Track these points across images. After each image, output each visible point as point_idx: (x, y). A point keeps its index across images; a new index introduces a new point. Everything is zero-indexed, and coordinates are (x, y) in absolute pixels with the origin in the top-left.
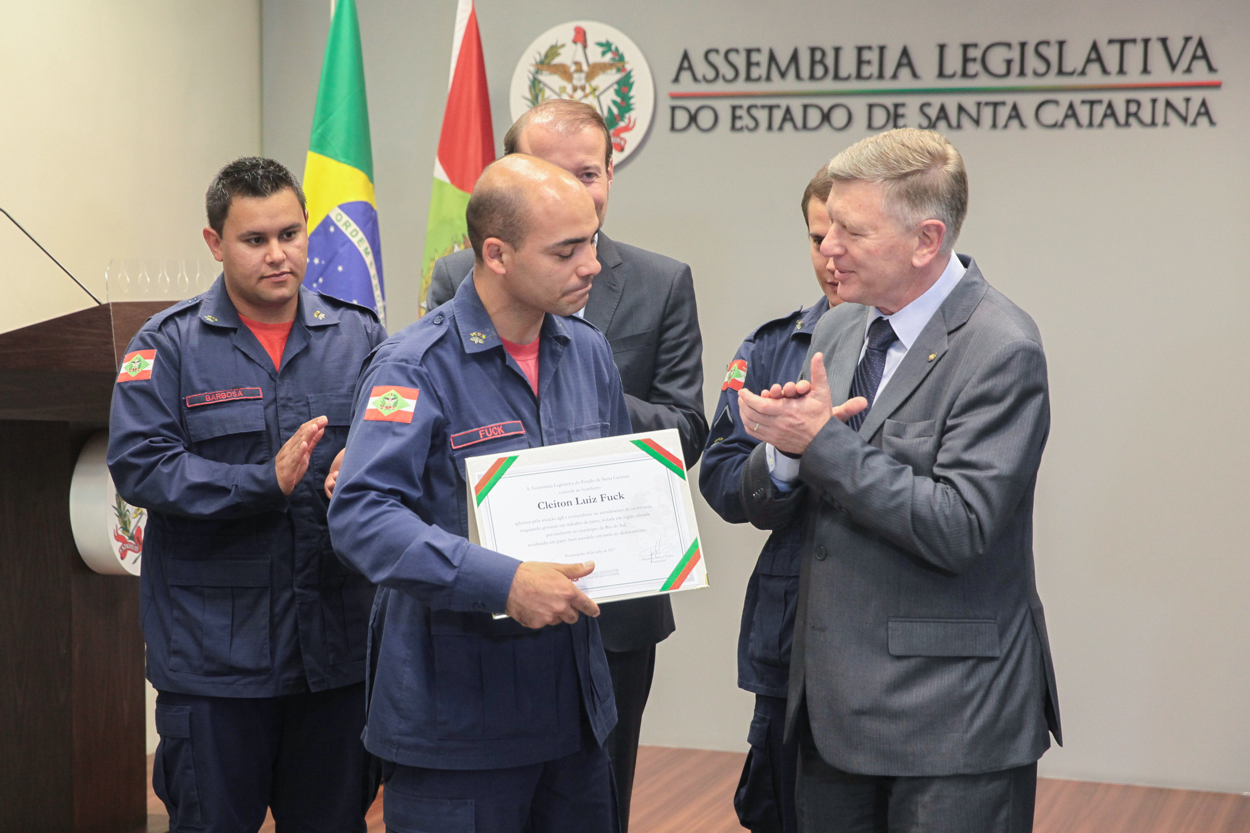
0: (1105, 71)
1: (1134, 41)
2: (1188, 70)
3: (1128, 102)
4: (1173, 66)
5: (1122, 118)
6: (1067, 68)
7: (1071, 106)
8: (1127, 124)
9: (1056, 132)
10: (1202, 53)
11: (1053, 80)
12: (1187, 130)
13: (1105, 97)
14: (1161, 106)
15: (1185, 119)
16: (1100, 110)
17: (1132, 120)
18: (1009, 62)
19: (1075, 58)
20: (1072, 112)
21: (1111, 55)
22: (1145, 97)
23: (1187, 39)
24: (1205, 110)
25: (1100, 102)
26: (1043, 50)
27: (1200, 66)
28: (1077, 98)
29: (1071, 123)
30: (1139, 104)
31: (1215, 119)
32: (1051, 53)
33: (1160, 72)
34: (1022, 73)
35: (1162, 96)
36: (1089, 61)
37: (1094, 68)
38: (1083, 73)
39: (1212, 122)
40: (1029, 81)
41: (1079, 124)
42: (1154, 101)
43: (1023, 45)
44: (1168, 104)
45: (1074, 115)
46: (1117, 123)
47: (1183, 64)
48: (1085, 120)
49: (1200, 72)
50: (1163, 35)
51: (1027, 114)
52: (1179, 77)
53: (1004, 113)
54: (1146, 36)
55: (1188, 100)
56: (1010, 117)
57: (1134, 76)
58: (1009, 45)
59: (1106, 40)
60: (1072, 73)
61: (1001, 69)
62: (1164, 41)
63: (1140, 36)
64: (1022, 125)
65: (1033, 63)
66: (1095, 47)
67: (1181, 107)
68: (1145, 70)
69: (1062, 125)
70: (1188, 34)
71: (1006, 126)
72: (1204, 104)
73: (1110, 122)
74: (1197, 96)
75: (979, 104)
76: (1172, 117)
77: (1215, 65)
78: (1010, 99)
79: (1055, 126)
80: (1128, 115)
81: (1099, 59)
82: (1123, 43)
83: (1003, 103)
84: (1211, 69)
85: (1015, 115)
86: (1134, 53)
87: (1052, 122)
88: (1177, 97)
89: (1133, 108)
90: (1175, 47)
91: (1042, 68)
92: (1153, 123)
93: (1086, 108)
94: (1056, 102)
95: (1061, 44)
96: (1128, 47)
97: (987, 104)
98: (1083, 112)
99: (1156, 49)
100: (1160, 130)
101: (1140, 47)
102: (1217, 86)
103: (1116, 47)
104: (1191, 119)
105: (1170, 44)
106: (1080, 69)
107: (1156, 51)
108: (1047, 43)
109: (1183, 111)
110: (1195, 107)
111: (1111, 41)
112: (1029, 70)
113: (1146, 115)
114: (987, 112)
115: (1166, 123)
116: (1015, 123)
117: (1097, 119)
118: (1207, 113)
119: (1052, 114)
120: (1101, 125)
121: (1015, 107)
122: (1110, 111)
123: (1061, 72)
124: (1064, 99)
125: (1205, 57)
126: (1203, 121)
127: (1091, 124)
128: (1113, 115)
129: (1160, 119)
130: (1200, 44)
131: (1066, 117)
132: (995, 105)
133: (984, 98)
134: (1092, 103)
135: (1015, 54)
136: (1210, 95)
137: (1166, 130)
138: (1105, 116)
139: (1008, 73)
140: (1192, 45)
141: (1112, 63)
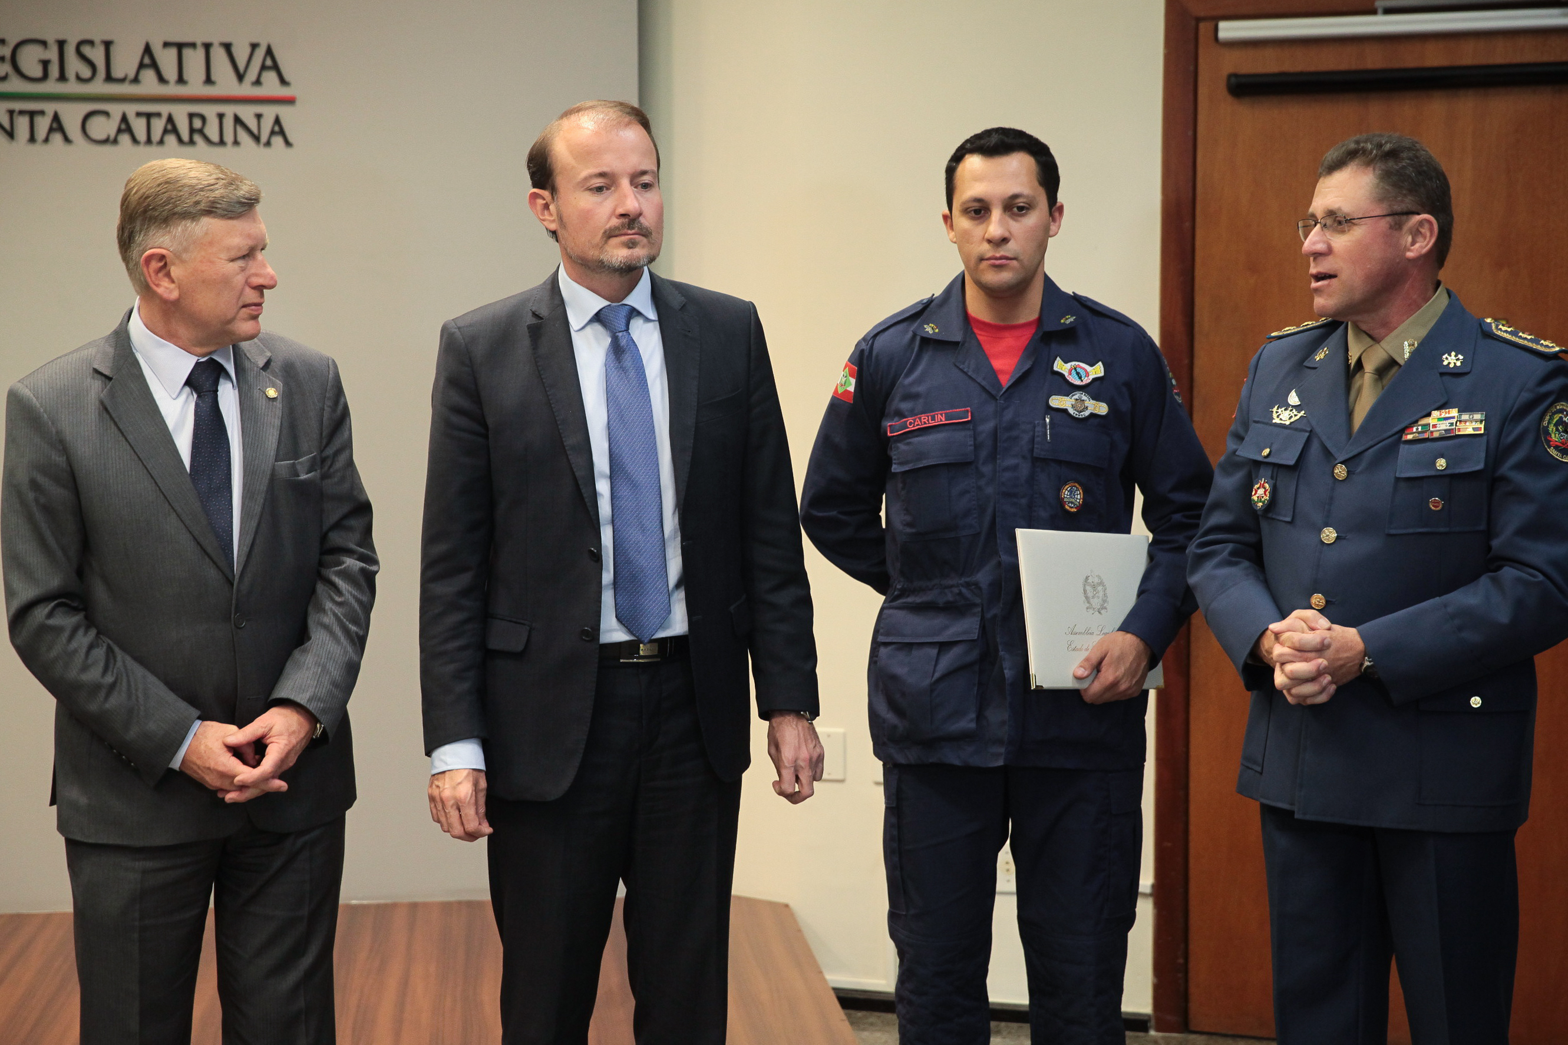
0: (162, 79)
1: (193, 45)
2: (258, 82)
4: (240, 77)
5: (185, 135)
6: (117, 73)
7: (124, 119)
8: (192, 142)
9: (107, 149)
10: (272, 63)
11: (99, 87)
12: (262, 150)
15: (257, 138)
16: (158, 125)
17: (197, 138)
18: (45, 64)
19: (125, 62)
20: (125, 126)
21: (167, 60)
23: (254, 46)
24: (279, 129)
25: (159, 115)
26: (86, 50)
27: (270, 77)
28: (131, 109)
29: (125, 139)
30: (203, 119)
31: (291, 139)
32: (97, 55)
33: (226, 83)
34: (62, 78)
35: (229, 110)
36: (141, 66)
38: (136, 80)
39: (288, 143)
40: (72, 87)
41: (135, 141)
42: (221, 116)
43: (61, 44)
44: (237, 120)
45: (129, 130)
46: (180, 140)
47: (252, 75)
48: (141, 135)
49: (271, 86)
50: (226, 40)
52: (247, 89)
53: (43, 124)
54: (207, 40)
55: (259, 116)
56: (51, 130)
57: (195, 86)
58: (44, 43)
59: (161, 44)
62: (227, 47)
64: (67, 140)
65: (74, 66)
66: (148, 50)
67: (252, 124)
68: (209, 80)
69: (115, 141)
70: (255, 40)
71: (46, 140)
72: (277, 121)
73: (171, 139)
74: (270, 112)
75: (11, 113)
77: (287, 77)
78: (50, 108)
79: (106, 141)
80: (192, 131)
81: (154, 65)
82: (180, 47)
83: (42, 113)
84: (283, 82)
85: (57, 125)
86: (194, 60)
87: (103, 137)
88: (247, 113)
89: (197, 124)
90: (241, 55)
91: (86, 73)
92: (222, 142)
93: (143, 122)
94: (106, 114)
95: (108, 44)
96: (187, 52)
97: (22, 113)
98: (139, 126)
99: (219, 56)
100: (229, 150)
101: (200, 53)
102: (290, 101)
103: (173, 52)
104: (264, 138)
105: (235, 50)
106: (132, 75)
107: (219, 57)
108: (91, 43)
109: (255, 130)
110: (267, 125)
111: (166, 45)
112: (71, 74)
113: (212, 132)
114: (22, 123)
115: (236, 143)
116: (57, 137)
117: (156, 135)
118: (282, 133)
119: (101, 128)
121: (56, 118)
122: (171, 127)
123: (109, 78)
124: (116, 110)
125: (276, 67)
126: (278, 141)
128: (175, 131)
129: (229, 137)
130: (269, 52)
131: (119, 131)
133: (17, 106)
134: (149, 116)
135: (53, 54)
136: (283, 111)
137: (236, 149)
138: (165, 131)
139: (45, 76)
140: (260, 53)
141: (170, 71)
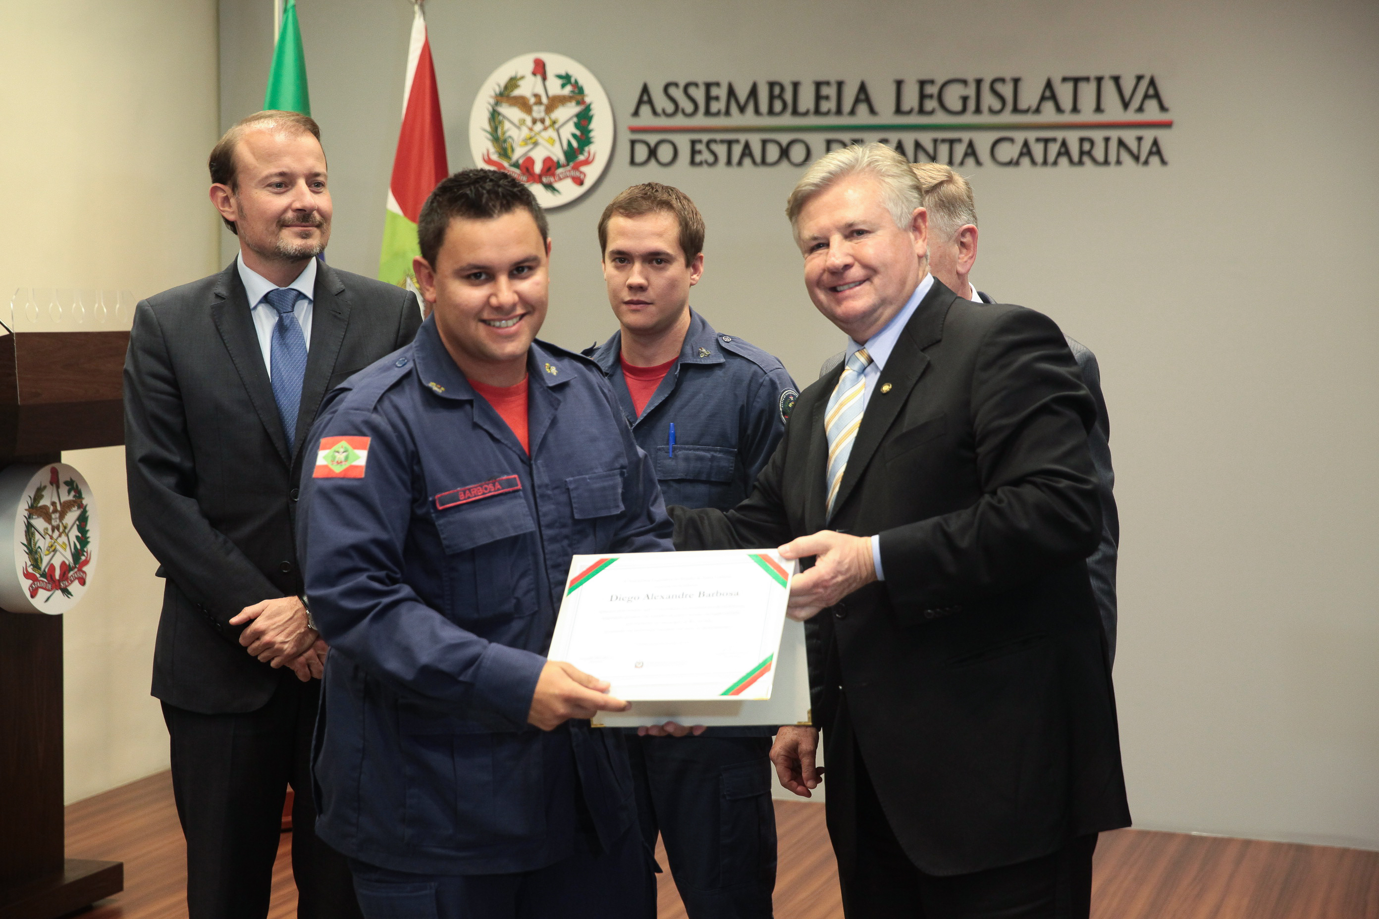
0: (1059, 109)
1: (1087, 79)
2: (1140, 109)
3: (1082, 140)
4: (1126, 105)
5: (1075, 156)
6: (1023, 104)
7: (1026, 144)
8: (1081, 163)
9: (1011, 170)
10: (1154, 93)
11: (1007, 117)
12: (1140, 169)
13: (1059, 135)
14: (1113, 145)
15: (1136, 158)
16: (1054, 148)
17: (1086, 159)
18: (965, 99)
19: (1030, 96)
20: (1026, 150)
21: (1064, 93)
22: (1098, 136)
23: (1139, 78)
24: (1156, 149)
25: (1054, 140)
26: (999, 87)
27: (1152, 104)
28: (1032, 136)
29: (1026, 161)
30: (1092, 142)
31: (1166, 158)
32: (1007, 90)
33: (1113, 111)
34: (978, 110)
35: (1114, 134)
36: (1043, 98)
37: (1049, 106)
38: (1037, 111)
39: (1163, 162)
40: (985, 118)
41: (1033, 162)
42: (1107, 140)
43: (979, 82)
44: (1121, 143)
45: (1029, 153)
46: (1071, 161)
47: (1136, 103)
48: (1039, 157)
49: (1152, 112)
50: (1116, 73)
51: (983, 150)
52: (1131, 116)
53: (960, 150)
54: (1099, 74)
55: (1140, 139)
56: (966, 155)
57: (1087, 114)
58: (965, 82)
59: (1060, 78)
60: (1026, 111)
61: (957, 106)
62: (1116, 80)
63: (1093, 74)
64: (978, 163)
65: (988, 100)
66: (1049, 85)
67: (1133, 145)
68: (1098, 109)
69: (1017, 163)
70: (1140, 73)
71: (962, 163)
72: (1155, 143)
73: (1064, 161)
74: (1149, 135)
76: (1125, 157)
77: (1166, 104)
78: (966, 136)
79: (1010, 163)
80: (1082, 153)
81: (1054, 98)
82: (1076, 81)
83: (959, 140)
84: (1163, 108)
85: (971, 151)
86: (1088, 92)
87: (1008, 160)
88: (1129, 136)
89: (1087, 146)
90: (1128, 86)
91: (997, 105)
92: (1106, 162)
93: (1041, 146)
94: (1011, 140)
95: (1016, 81)
96: (1082, 86)
97: (943, 141)
98: (1038, 150)
99: (1109, 88)
100: (1112, 169)
101: (1093, 85)
102: (1168, 125)
103: (1070, 86)
104: (1143, 158)
105: (1123, 82)
106: (1034, 105)
107: (1109, 90)
108: (1002, 80)
109: (1135, 150)
110: (1146, 146)
111: (1065, 80)
112: (985, 107)
113: (1099, 154)
114: (944, 149)
115: (1118, 162)
116: (970, 161)
117: (1051, 157)
118: (1159, 153)
119: (1007, 152)
120: (1055, 163)
121: (971, 144)
122: (1064, 150)
123: (1016, 110)
124: (1020, 137)
125: (1157, 96)
126: (1155, 160)
127: (1045, 162)
128: (1067, 153)
129: (1112, 158)
130: (1152, 82)
131: (1021, 154)
132: (952, 142)
133: (941, 135)
134: (1046, 141)
135: (971, 91)
136: (1161, 134)
137: (1119, 169)
138: (1059, 154)
139: (964, 110)
140: (1144, 84)
141: (1066, 101)
